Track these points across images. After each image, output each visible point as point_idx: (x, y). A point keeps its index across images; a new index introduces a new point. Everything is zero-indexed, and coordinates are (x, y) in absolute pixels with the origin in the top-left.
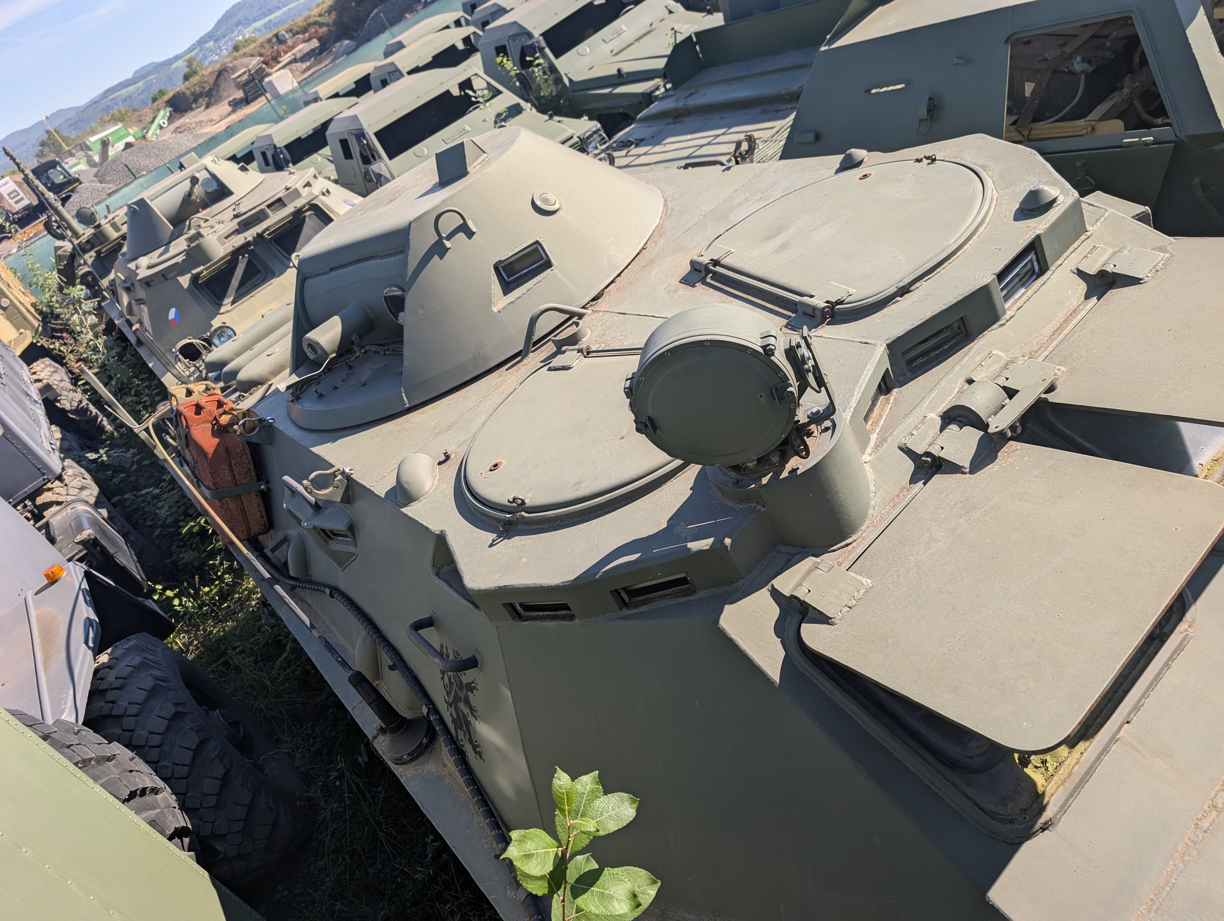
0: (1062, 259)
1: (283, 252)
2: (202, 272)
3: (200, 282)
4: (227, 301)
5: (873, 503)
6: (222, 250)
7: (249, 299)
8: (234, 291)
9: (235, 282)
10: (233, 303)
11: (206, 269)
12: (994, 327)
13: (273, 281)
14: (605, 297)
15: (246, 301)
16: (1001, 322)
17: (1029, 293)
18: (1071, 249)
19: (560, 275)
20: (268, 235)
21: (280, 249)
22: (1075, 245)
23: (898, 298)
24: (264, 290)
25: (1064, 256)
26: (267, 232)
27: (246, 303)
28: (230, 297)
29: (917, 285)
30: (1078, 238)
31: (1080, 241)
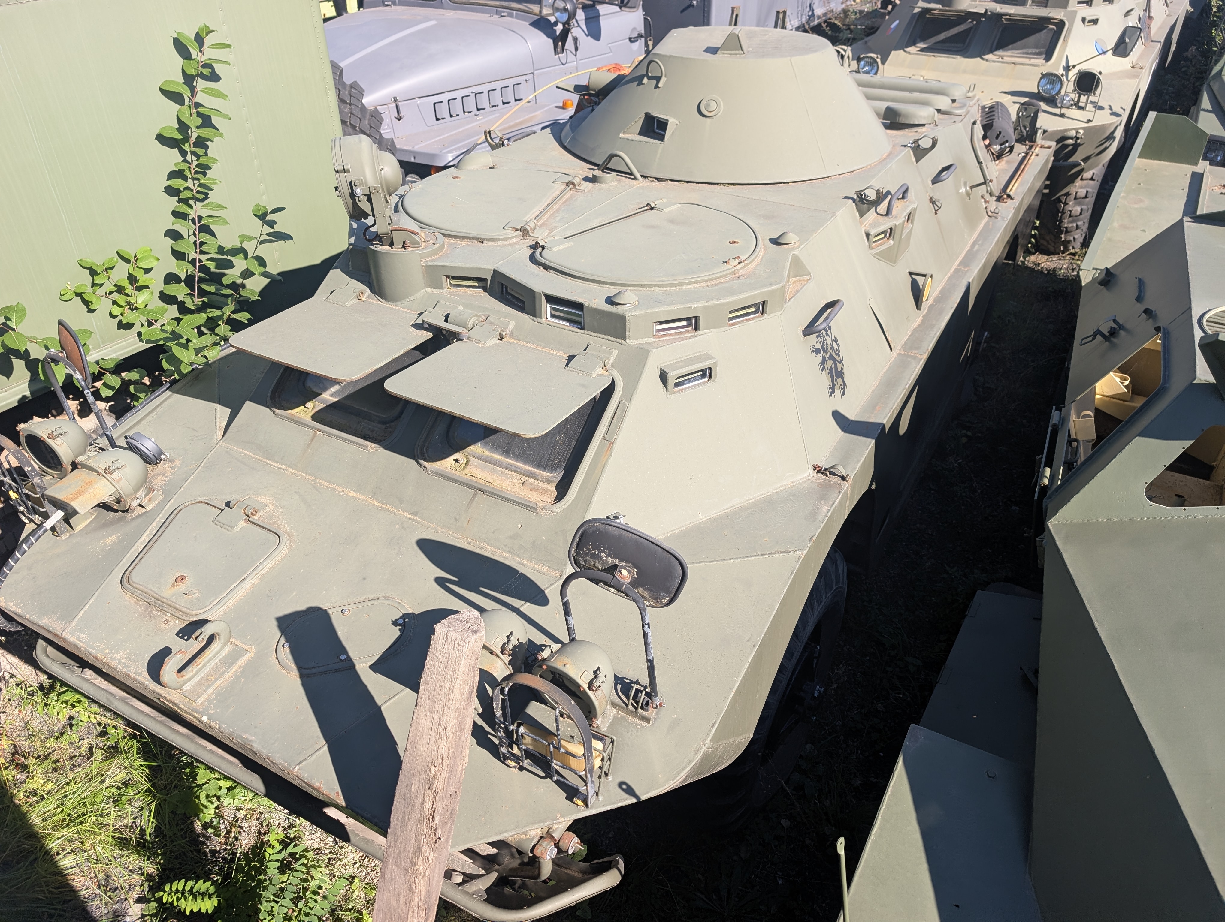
0: (595, 334)
1: (996, 41)
2: (935, 10)
3: (927, 16)
4: (922, 45)
5: (404, 302)
6: (967, 4)
7: (930, 56)
8: (934, 42)
9: (942, 36)
10: (922, 50)
11: (940, 10)
12: (531, 317)
13: (958, 57)
14: (663, 184)
15: (927, 55)
16: (535, 319)
17: (568, 328)
18: (606, 337)
19: (660, 151)
20: (1006, 19)
21: (997, 38)
22: (610, 338)
23: (542, 268)
24: (946, 59)
25: (599, 335)
26: (1008, 17)
27: (926, 57)
28: (924, 44)
29: (552, 271)
30: (616, 338)
31: (615, 339)
